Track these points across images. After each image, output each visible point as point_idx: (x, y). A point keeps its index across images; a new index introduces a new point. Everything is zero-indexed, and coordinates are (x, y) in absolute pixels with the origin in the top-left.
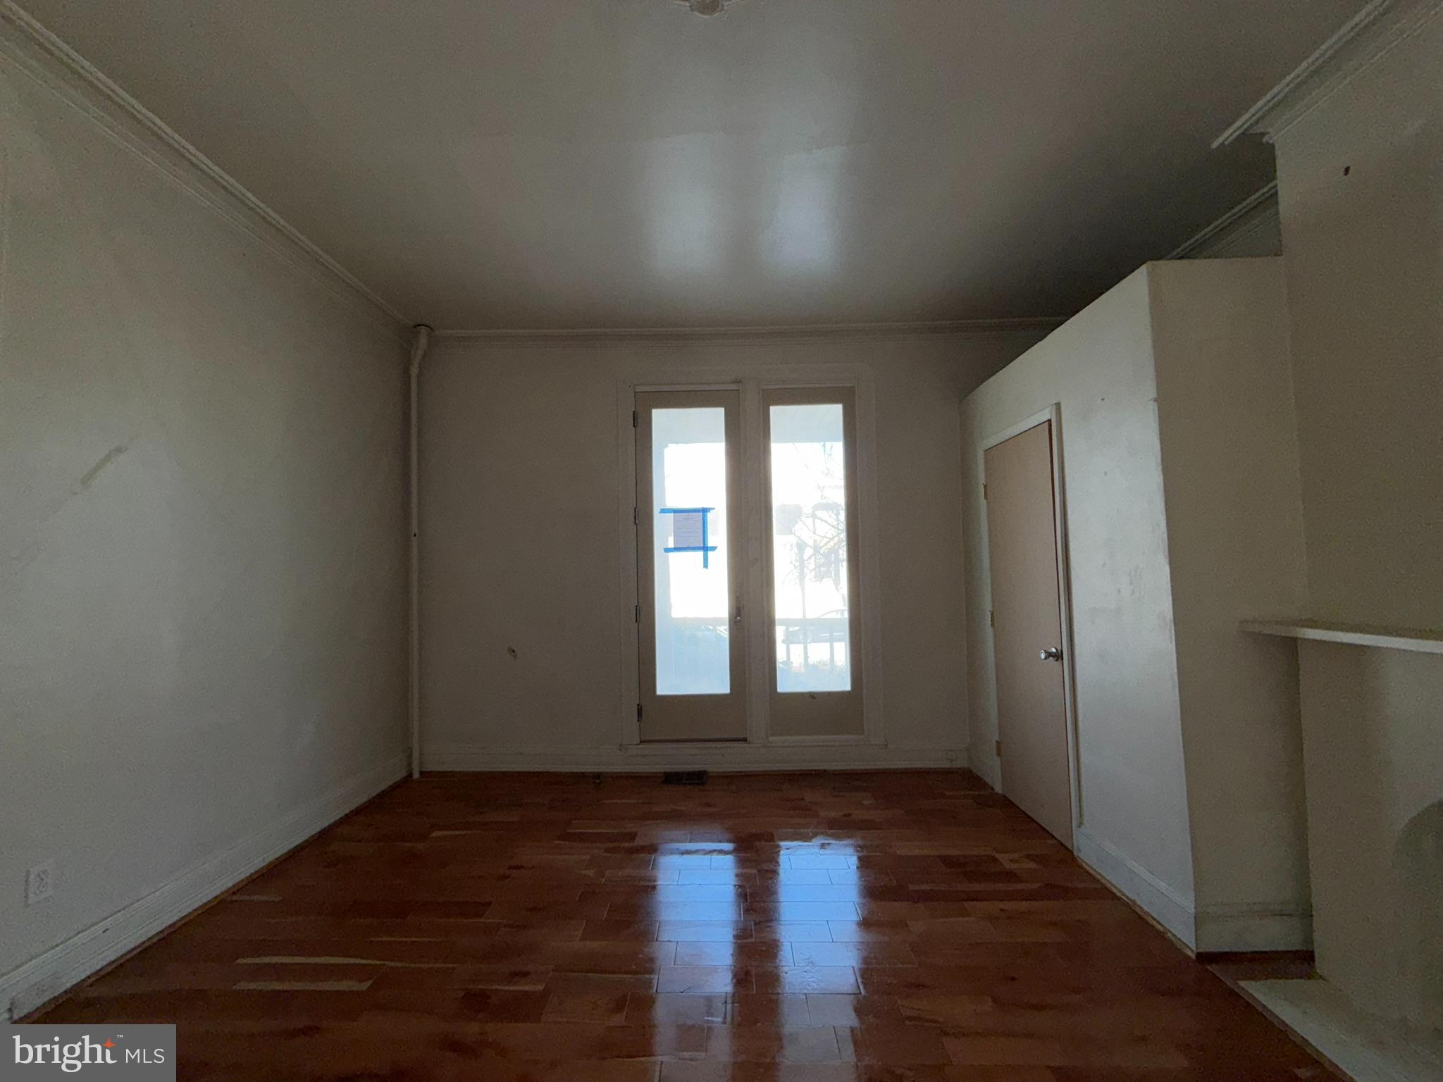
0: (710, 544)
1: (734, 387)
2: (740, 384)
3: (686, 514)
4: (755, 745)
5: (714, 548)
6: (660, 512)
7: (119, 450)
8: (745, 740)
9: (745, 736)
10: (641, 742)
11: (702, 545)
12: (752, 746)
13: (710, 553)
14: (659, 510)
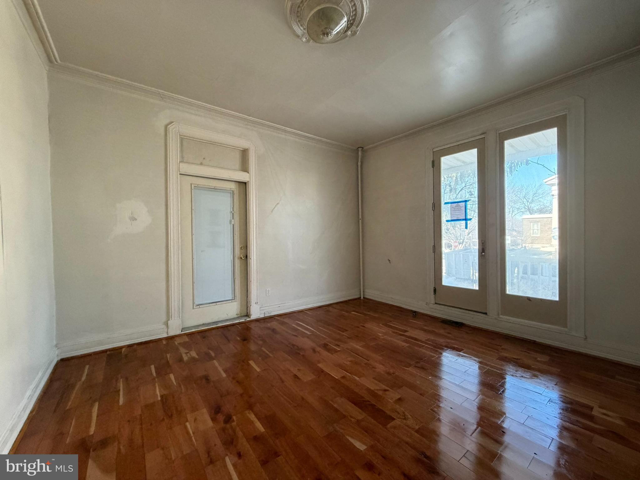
0: (468, 217)
1: (482, 136)
2: (485, 134)
3: (457, 204)
4: (490, 317)
5: (470, 219)
6: (444, 204)
7: (278, 204)
8: (486, 314)
9: (486, 312)
10: (436, 303)
11: (464, 218)
12: (489, 317)
13: (469, 222)
14: (444, 203)
